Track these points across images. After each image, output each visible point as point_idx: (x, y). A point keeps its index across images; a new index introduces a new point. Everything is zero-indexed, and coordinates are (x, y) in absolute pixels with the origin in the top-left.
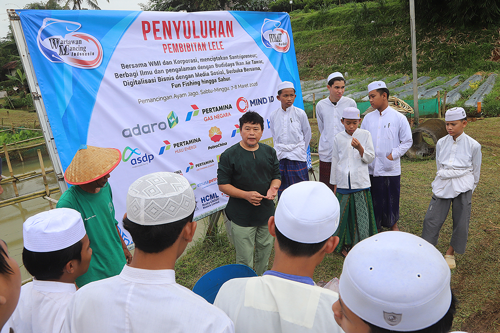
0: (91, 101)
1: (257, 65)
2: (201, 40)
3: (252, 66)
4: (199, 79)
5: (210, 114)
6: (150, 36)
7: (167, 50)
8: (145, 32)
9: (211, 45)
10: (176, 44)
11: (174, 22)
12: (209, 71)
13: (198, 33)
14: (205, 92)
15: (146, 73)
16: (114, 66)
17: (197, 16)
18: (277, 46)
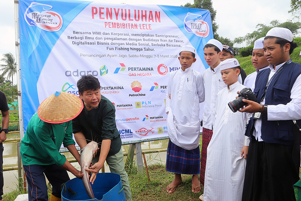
0: (49, 50)
1: (178, 44)
2: (134, 22)
3: (174, 43)
4: (129, 47)
5: (134, 72)
6: (97, 17)
7: (107, 26)
8: (93, 14)
9: (142, 26)
10: (115, 23)
11: (115, 9)
12: (137, 43)
13: (132, 17)
14: (132, 56)
15: (89, 38)
16: (68, 32)
17: (133, 6)
18: (197, 32)
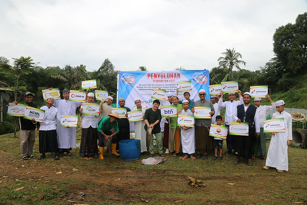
0: (129, 93)
2: (167, 79)
6: (150, 78)
7: (154, 82)
9: (170, 81)
10: (158, 80)
11: (158, 74)
12: (167, 88)
13: (166, 77)
15: (146, 87)
16: (137, 85)
17: (166, 72)
18: (199, 82)
